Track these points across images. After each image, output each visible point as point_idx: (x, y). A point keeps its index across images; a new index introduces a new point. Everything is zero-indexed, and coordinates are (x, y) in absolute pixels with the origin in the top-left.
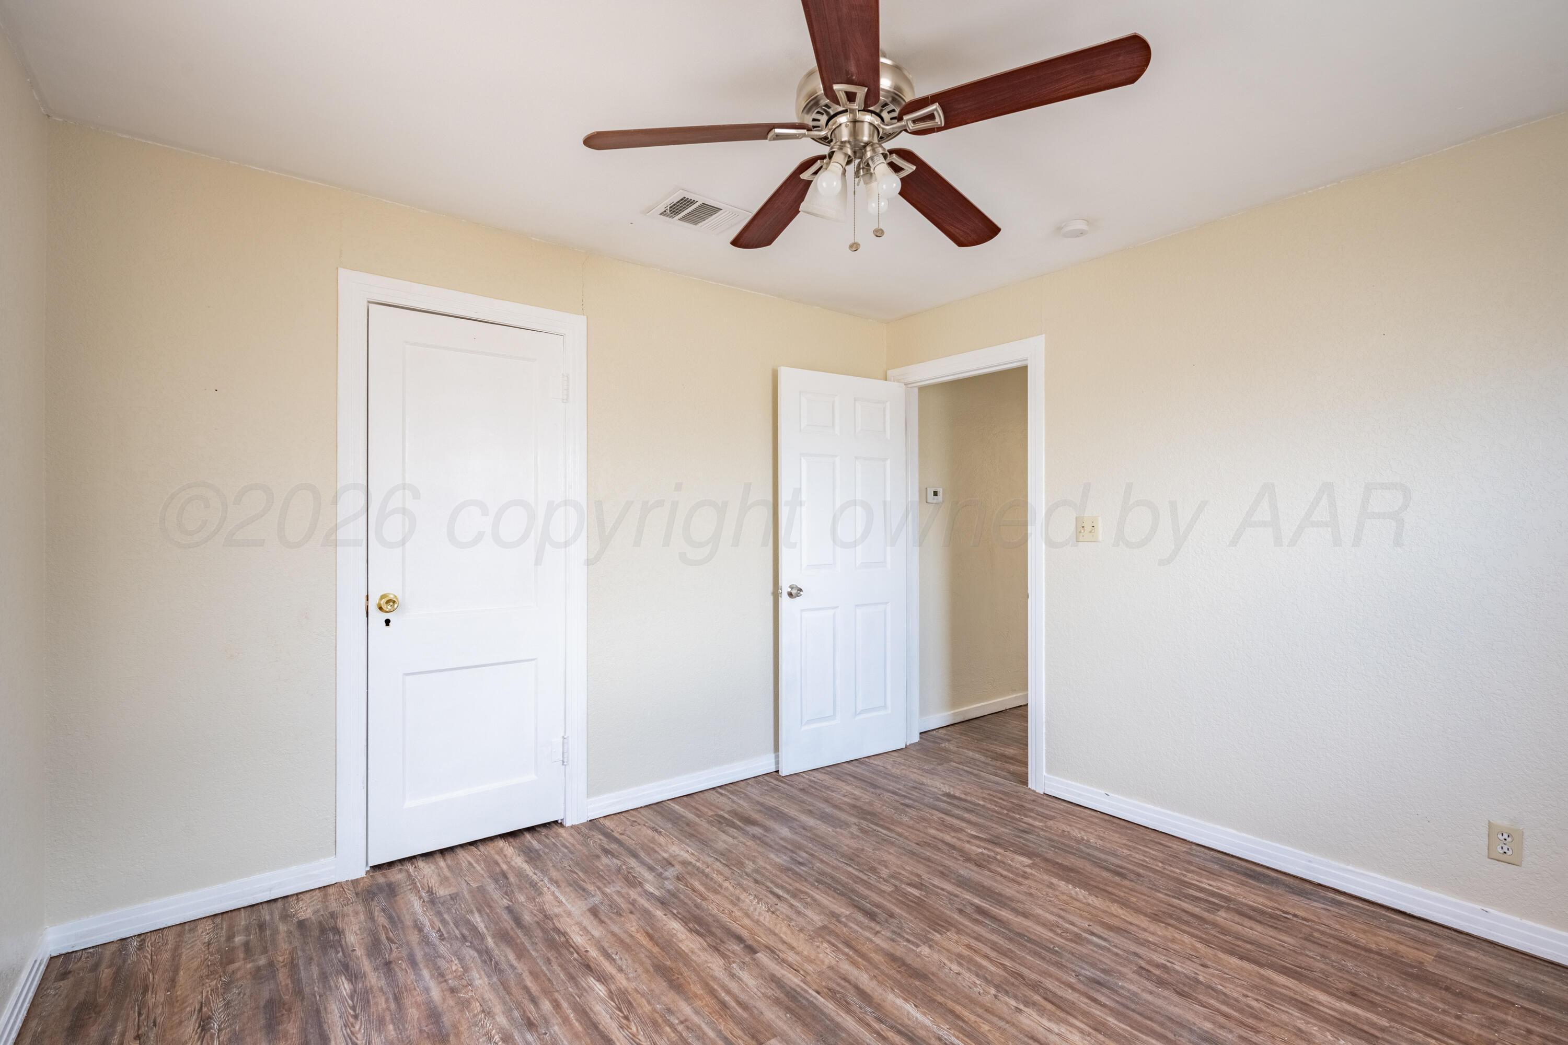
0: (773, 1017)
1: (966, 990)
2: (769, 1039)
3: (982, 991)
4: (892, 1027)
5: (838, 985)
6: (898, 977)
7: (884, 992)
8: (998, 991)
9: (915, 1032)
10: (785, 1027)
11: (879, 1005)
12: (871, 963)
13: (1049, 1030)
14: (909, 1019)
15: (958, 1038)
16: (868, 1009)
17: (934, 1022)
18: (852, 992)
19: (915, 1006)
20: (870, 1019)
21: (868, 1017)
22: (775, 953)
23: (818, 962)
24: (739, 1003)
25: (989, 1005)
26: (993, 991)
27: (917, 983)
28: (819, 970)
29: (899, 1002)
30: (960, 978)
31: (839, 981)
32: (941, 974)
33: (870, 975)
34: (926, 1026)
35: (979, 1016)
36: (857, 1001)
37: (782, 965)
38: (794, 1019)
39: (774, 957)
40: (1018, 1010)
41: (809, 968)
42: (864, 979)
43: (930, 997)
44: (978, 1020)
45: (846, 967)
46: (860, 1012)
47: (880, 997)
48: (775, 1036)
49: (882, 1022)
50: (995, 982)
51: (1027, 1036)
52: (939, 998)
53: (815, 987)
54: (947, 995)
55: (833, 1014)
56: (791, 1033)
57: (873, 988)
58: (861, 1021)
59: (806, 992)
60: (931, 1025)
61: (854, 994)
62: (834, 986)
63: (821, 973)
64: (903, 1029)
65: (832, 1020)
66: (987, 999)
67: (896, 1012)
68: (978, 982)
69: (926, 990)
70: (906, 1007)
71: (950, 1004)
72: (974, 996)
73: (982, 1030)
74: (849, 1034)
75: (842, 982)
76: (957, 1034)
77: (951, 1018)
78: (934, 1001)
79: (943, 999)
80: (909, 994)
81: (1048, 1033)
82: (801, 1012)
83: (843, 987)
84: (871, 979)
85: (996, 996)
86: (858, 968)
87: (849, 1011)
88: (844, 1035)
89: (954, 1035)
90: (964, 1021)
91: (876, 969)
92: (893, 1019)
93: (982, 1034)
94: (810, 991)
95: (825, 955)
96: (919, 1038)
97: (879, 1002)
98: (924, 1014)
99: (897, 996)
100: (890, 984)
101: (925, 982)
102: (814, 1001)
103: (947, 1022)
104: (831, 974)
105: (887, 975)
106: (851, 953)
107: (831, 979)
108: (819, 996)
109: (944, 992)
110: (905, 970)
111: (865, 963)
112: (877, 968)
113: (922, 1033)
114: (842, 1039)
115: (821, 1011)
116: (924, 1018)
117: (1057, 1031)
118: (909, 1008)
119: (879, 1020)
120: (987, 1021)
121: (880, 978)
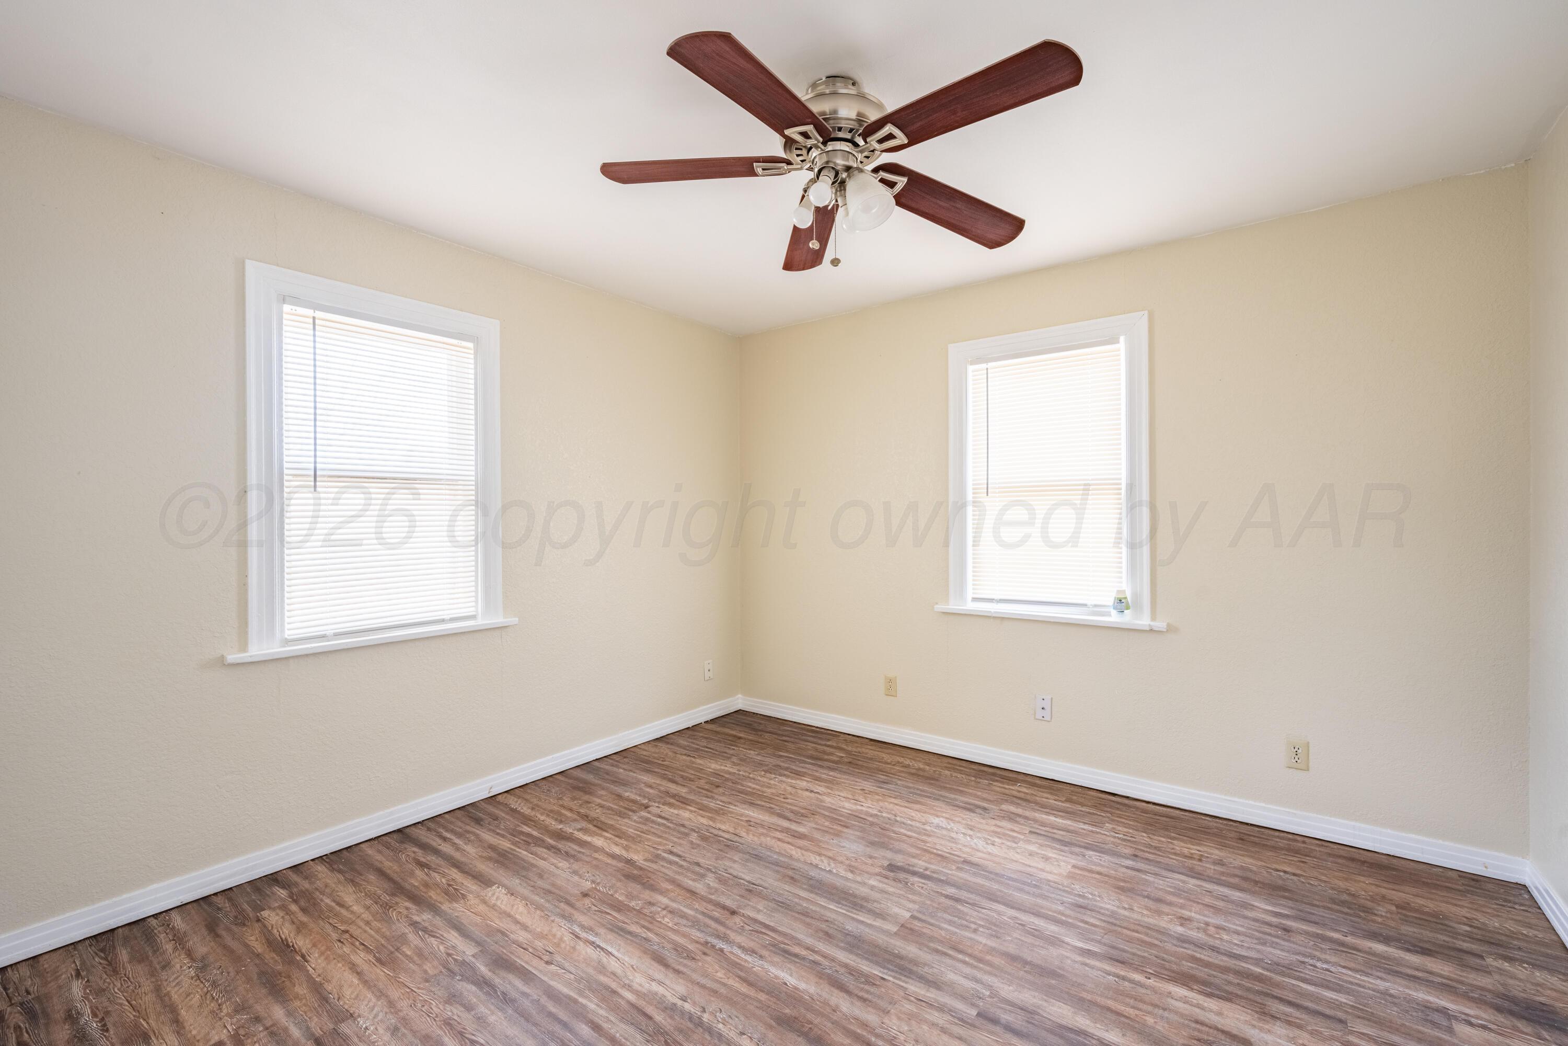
0: (909, 948)
1: (735, 1013)
2: (898, 930)
3: (718, 1014)
4: (804, 959)
5: (868, 992)
6: (810, 1016)
7: (820, 993)
8: (700, 1018)
9: (782, 959)
10: (892, 941)
11: (820, 978)
12: (844, 1028)
13: (660, 983)
14: (790, 969)
15: (746, 961)
16: (829, 972)
17: (767, 971)
18: (851, 986)
19: (786, 984)
20: (825, 963)
21: (827, 964)
22: (959, 1019)
23: (903, 1016)
24: (946, 954)
25: (712, 999)
26: (706, 1017)
27: (787, 1011)
28: (896, 1006)
29: (802, 986)
30: (740, 1027)
31: (870, 997)
32: (762, 1028)
33: (841, 1012)
34: (774, 966)
35: (725, 985)
36: (843, 977)
37: (939, 1004)
38: (889, 949)
39: (955, 1012)
40: (684, 999)
41: (908, 1007)
42: (845, 1005)
43: (772, 996)
44: (725, 981)
45: (871, 1017)
46: (835, 967)
47: (822, 986)
48: (895, 933)
49: (813, 961)
50: (701, 1030)
51: (684, 974)
52: (762, 997)
53: (889, 984)
54: (755, 1004)
55: (859, 960)
56: (886, 938)
57: (832, 995)
58: (833, 960)
59: (894, 977)
60: (770, 968)
61: (848, 984)
62: (872, 989)
63: (893, 1002)
64: (793, 959)
65: (857, 955)
66: (714, 1005)
67: (804, 974)
68: (720, 1026)
69: (778, 1004)
70: (795, 981)
71: (752, 992)
72: (727, 1007)
73: (723, 972)
74: (837, 946)
75: (866, 996)
76: (746, 965)
77: (751, 978)
78: (769, 993)
79: (759, 997)
80: (794, 997)
81: (663, 980)
82: (887, 956)
83: (862, 989)
84: (837, 1006)
85: (704, 1011)
86: (856, 1019)
87: (846, 966)
88: (842, 945)
89: (749, 962)
90: (739, 977)
91: (836, 1021)
92: (805, 966)
93: (723, 968)
94: (890, 979)
95: (901, 1030)
96: (779, 954)
97: (821, 981)
98: (776, 977)
99: (804, 991)
100: (816, 1004)
101: (778, 1014)
102: (882, 970)
103: (756, 974)
104: (882, 1004)
105: (822, 1015)
106: (873, 1039)
107: (879, 997)
108: (880, 975)
109: (759, 1005)
110: (803, 1026)
111: (852, 1027)
112: (834, 1023)
113: (776, 959)
114: (842, 941)
115: (871, 961)
116: (776, 973)
117: (654, 984)
118: (792, 981)
119: (815, 962)
120: (717, 980)
121: (828, 1010)
